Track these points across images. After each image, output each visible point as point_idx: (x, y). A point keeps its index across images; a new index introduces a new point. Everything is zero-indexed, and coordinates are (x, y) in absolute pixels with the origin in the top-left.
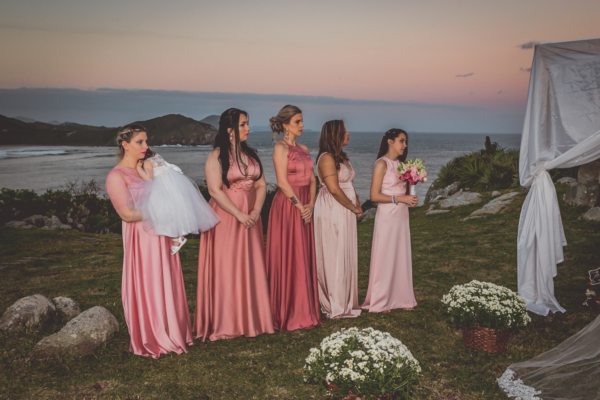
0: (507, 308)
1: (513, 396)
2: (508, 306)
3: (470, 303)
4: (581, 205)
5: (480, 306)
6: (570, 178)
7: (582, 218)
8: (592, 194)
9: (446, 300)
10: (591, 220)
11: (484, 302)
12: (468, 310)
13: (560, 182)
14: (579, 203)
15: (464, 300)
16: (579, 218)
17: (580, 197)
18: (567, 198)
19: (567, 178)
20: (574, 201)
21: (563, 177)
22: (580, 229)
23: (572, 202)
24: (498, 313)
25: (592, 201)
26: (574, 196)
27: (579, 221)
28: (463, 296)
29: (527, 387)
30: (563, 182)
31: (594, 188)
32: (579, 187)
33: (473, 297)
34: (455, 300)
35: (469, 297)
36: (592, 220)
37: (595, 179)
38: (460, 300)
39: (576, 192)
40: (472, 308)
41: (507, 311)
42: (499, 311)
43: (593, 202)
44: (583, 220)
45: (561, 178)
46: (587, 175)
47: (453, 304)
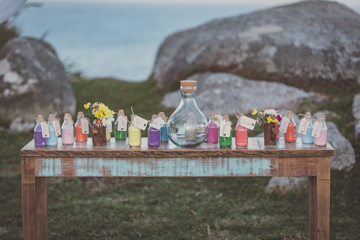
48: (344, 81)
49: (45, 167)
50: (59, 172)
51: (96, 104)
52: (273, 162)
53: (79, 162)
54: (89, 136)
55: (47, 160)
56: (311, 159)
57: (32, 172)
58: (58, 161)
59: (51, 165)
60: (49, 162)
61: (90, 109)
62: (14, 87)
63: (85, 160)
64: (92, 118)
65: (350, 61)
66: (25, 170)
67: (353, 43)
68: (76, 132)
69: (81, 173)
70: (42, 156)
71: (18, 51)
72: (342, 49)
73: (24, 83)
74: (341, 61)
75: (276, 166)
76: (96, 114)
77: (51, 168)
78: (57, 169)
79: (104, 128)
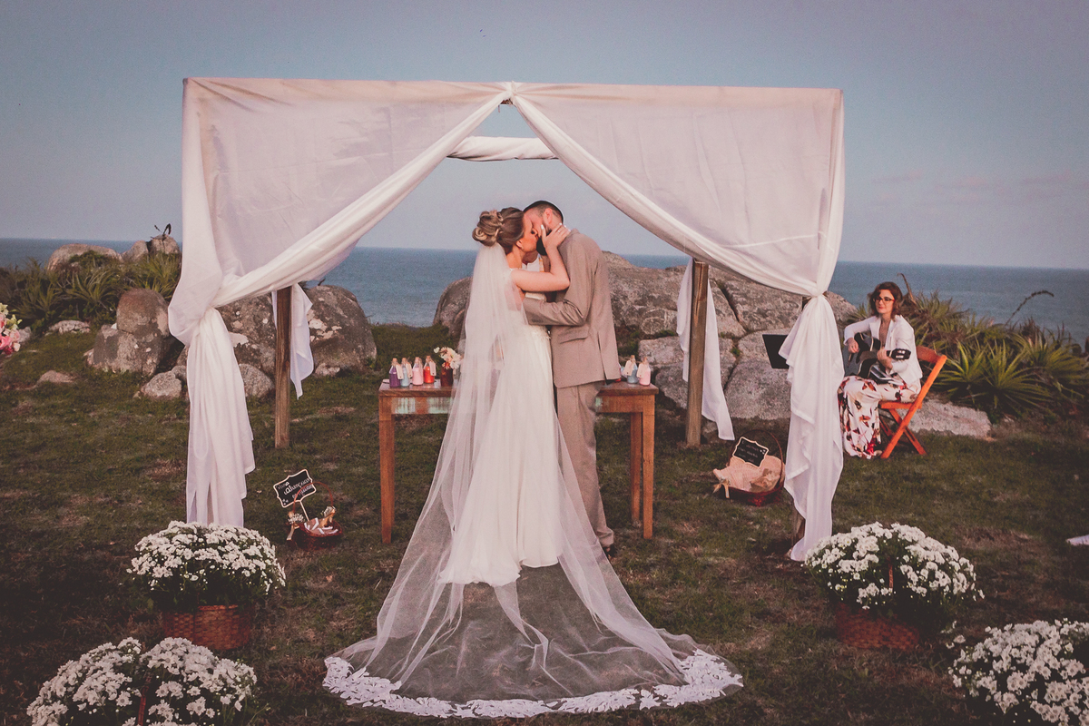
0: (256, 562)
1: (358, 702)
2: (255, 557)
3: (193, 565)
4: (128, 371)
5: (213, 567)
6: (78, 322)
7: (141, 394)
8: (148, 350)
9: (140, 567)
10: (161, 397)
11: (218, 559)
12: (194, 578)
13: (57, 331)
14: (125, 367)
15: (179, 561)
16: (136, 395)
17: (125, 355)
18: (96, 359)
19: (74, 322)
20: (113, 364)
21: (61, 320)
22: (150, 415)
23: (109, 367)
24: (248, 574)
25: (149, 361)
26: (113, 355)
27: (137, 400)
28: (175, 554)
29: (376, 679)
30: (65, 329)
31: (151, 338)
32: (121, 339)
33: (196, 552)
34: (162, 564)
35: (189, 554)
36: (163, 397)
37: (150, 322)
38: (174, 562)
39: (117, 349)
40: (202, 572)
41: (257, 567)
42: (247, 569)
43: (153, 363)
44: (147, 399)
45: (57, 322)
46: (137, 316)
47: (160, 572)
48: (627, 327)
49: (400, 405)
50: (413, 410)
51: (443, 349)
52: (604, 400)
53: (432, 401)
54: (437, 377)
55: (403, 399)
56: (638, 397)
57: (388, 410)
58: (413, 401)
59: (406, 403)
60: (404, 401)
61: (439, 353)
62: (319, 333)
63: (437, 399)
64: (440, 362)
65: (633, 308)
66: (383, 408)
67: (635, 292)
68: (425, 374)
69: (433, 410)
70: (399, 396)
71: (321, 299)
72: (625, 297)
73: (329, 329)
74: (624, 308)
75: (607, 403)
76: (444, 357)
77: (406, 407)
78: (411, 408)
79: (452, 370)
